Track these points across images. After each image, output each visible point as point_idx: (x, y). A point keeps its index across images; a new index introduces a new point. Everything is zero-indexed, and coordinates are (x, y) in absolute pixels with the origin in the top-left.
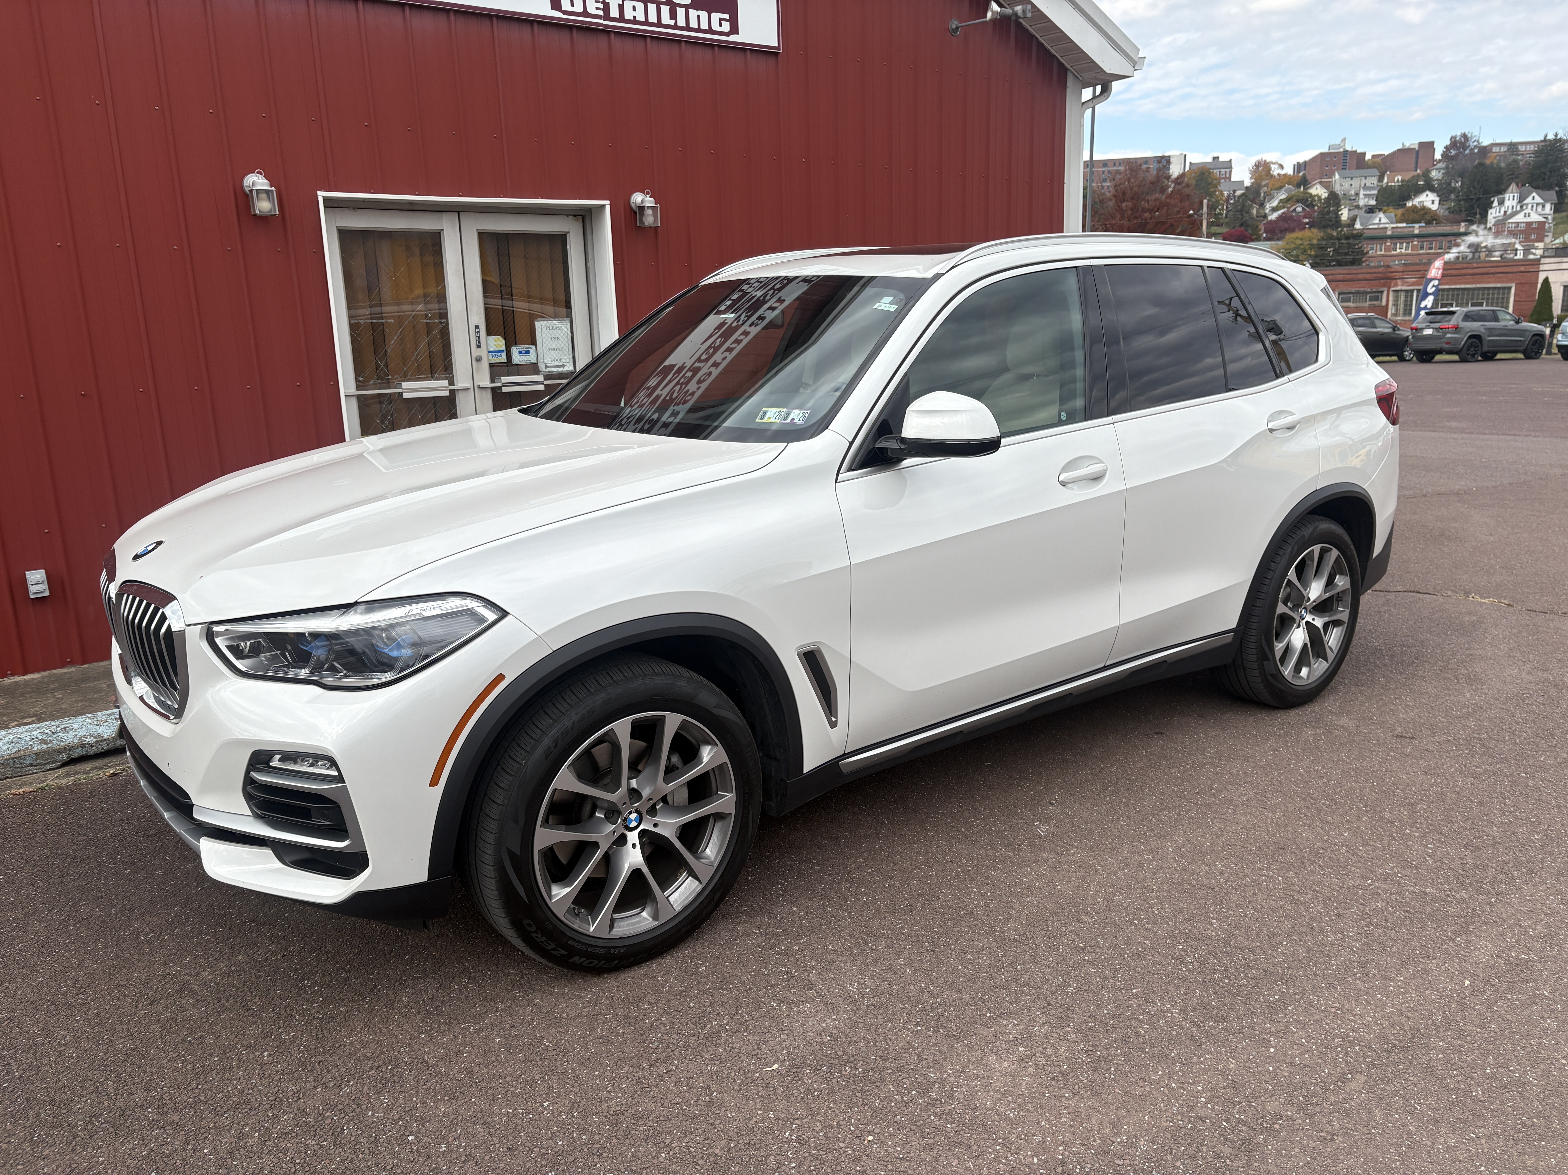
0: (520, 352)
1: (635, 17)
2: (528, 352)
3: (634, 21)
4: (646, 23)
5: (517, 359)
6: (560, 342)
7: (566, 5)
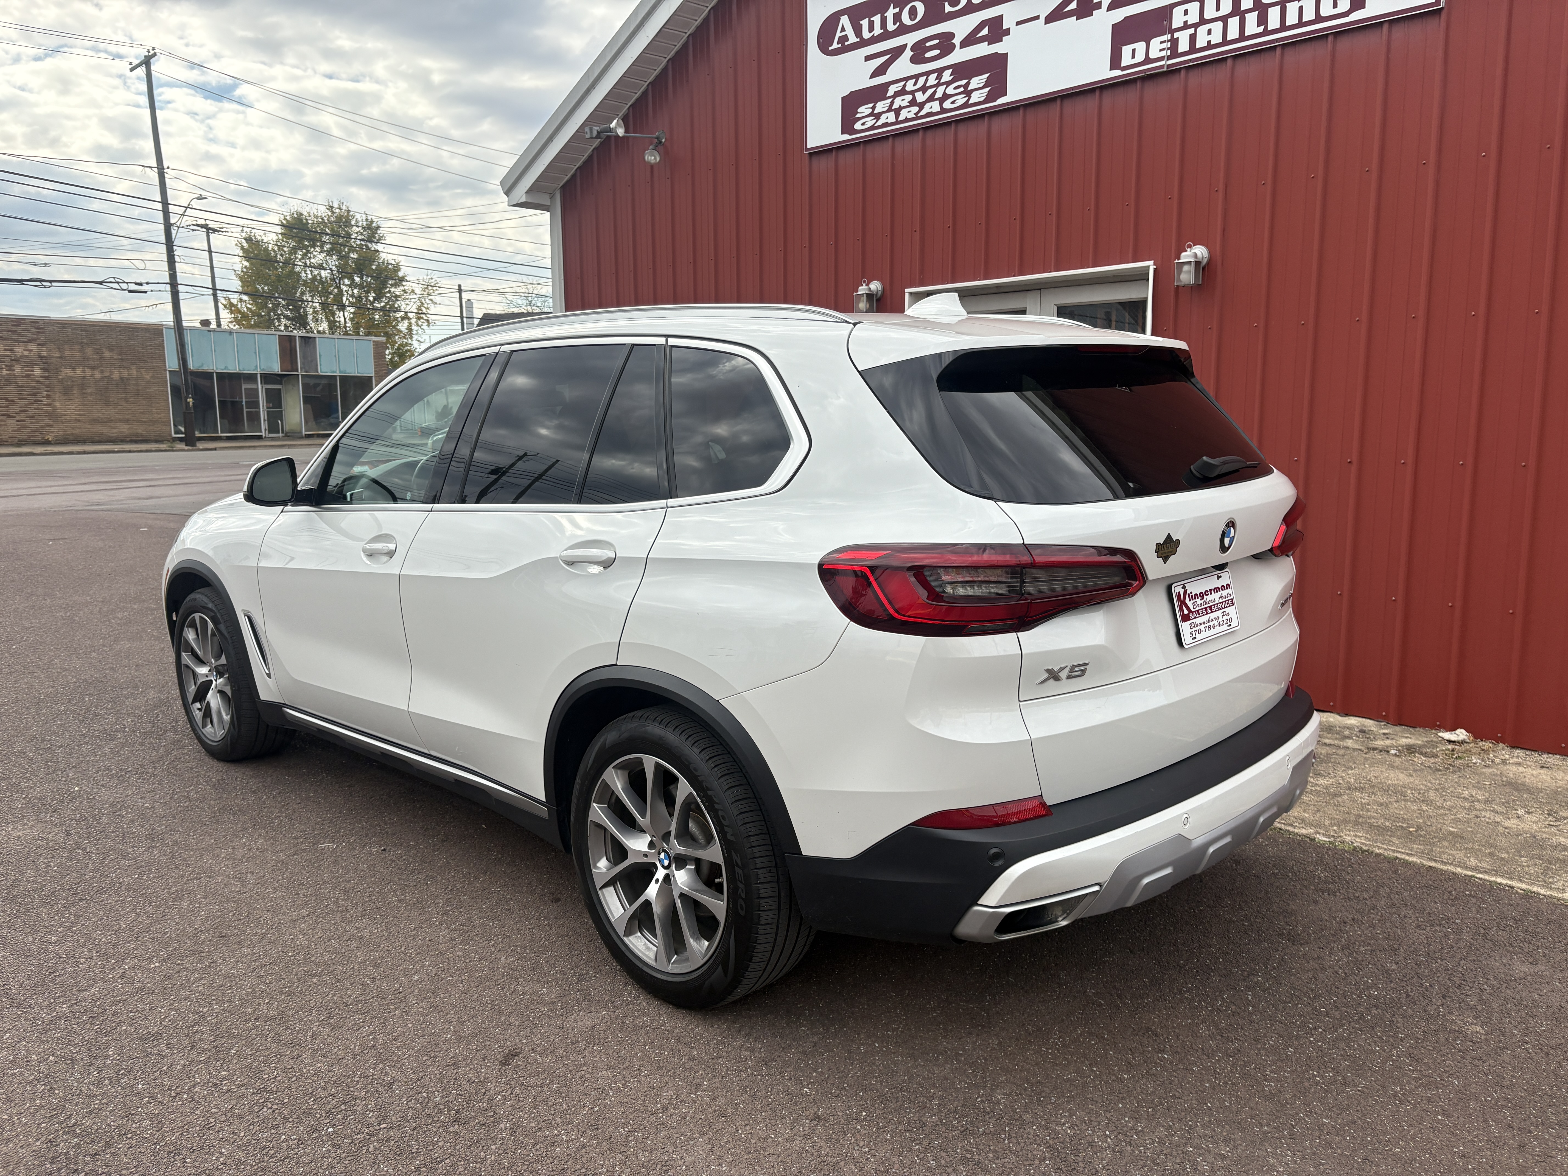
1: (1209, 42)
3: (1210, 46)
4: (1225, 42)
7: (1126, 60)
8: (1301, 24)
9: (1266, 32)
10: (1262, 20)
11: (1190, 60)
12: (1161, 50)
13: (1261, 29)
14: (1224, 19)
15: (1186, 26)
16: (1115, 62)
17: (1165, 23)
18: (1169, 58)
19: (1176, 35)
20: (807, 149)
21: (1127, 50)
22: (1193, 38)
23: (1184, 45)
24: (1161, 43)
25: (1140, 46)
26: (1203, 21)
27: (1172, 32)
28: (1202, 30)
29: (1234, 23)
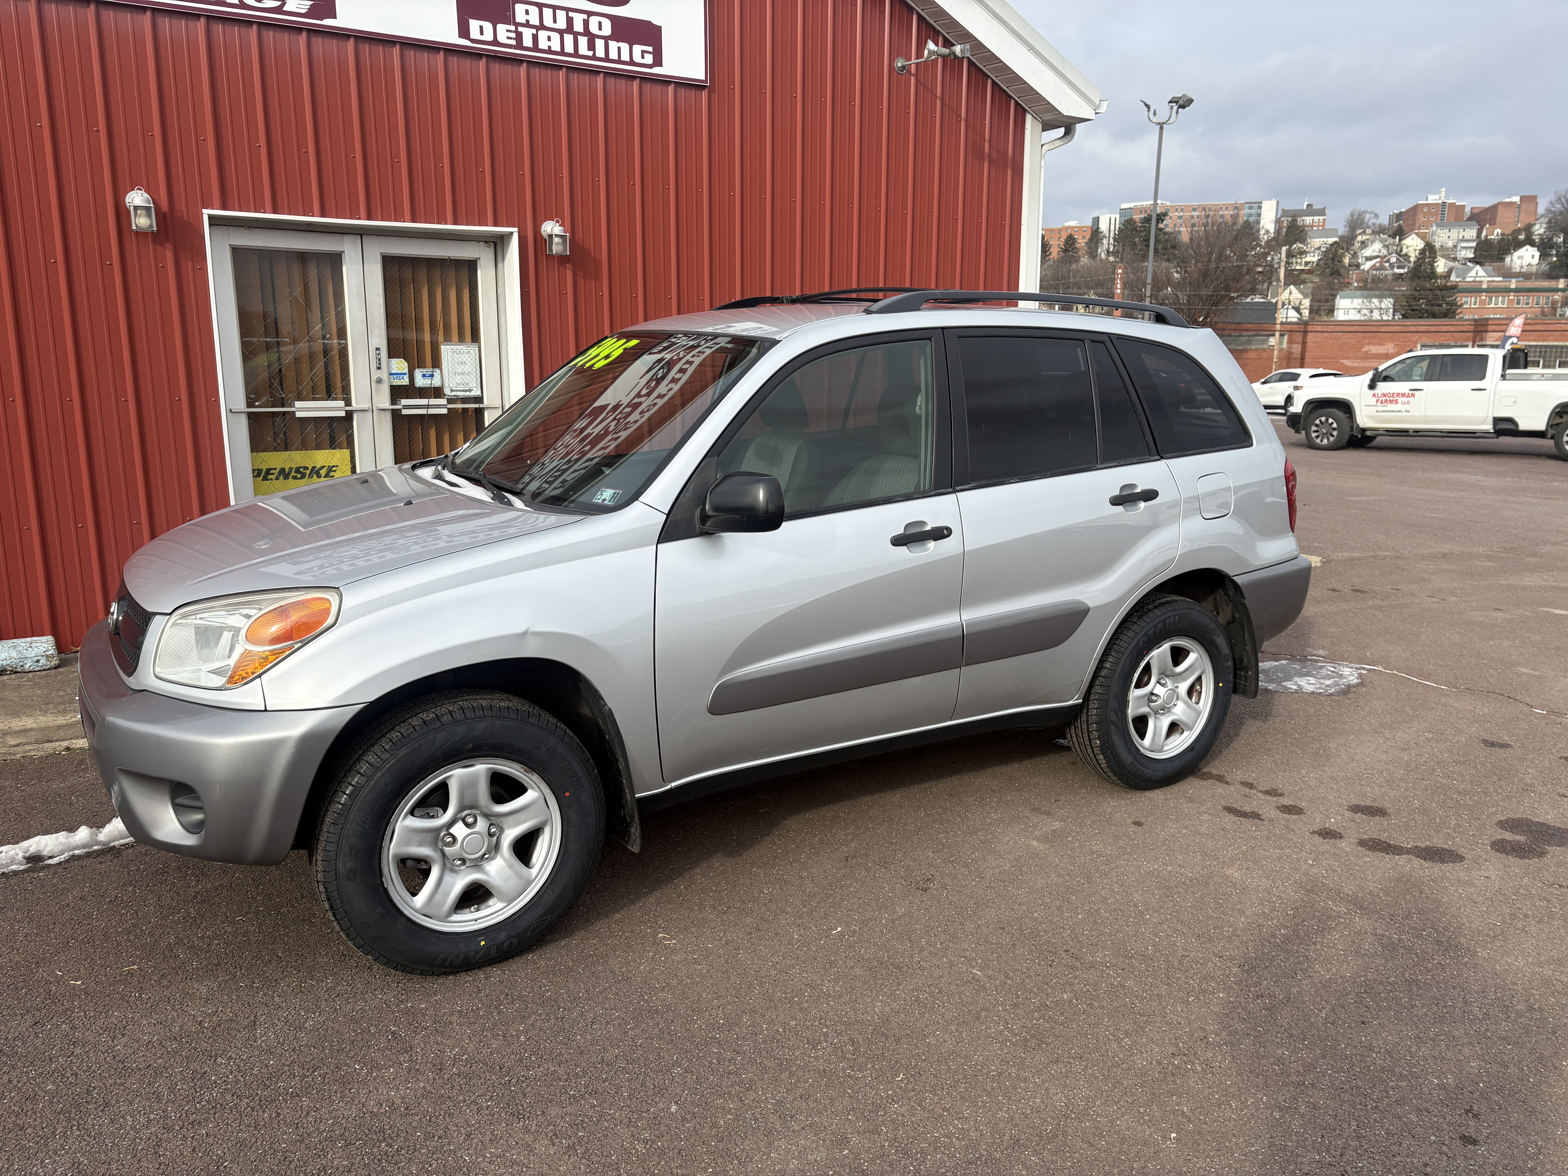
0: (424, 376)
1: (550, 47)
2: (432, 375)
3: (549, 51)
4: (562, 53)
5: (421, 382)
6: (467, 367)
7: (474, 33)
8: (619, 61)
9: (594, 58)
10: (591, 46)
11: (535, 57)
12: (508, 38)
13: (590, 53)
14: (561, 32)
15: (527, 25)
16: (464, 31)
17: (508, 13)
18: (515, 47)
19: (520, 29)
21: (474, 25)
22: (535, 38)
23: (528, 42)
24: (508, 31)
25: (488, 26)
26: (542, 27)
27: (517, 25)
28: (543, 35)
29: (569, 39)
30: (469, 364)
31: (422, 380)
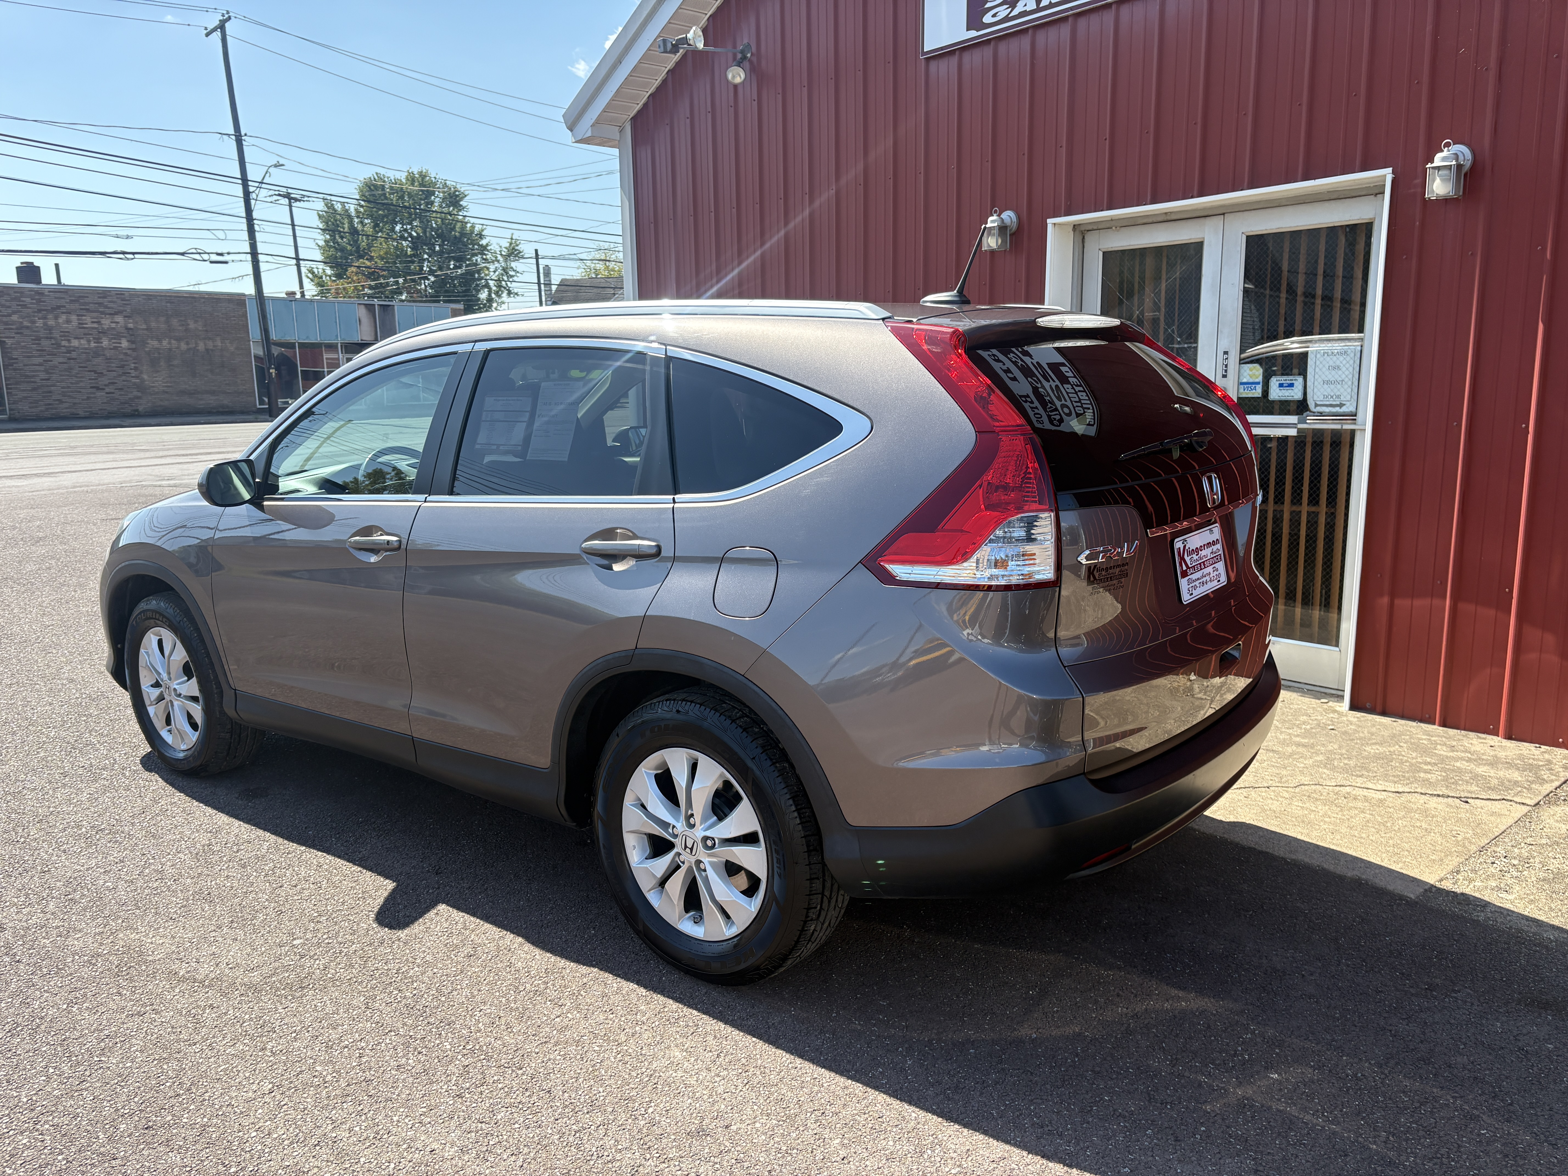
0: (1281, 385)
2: (1291, 385)
5: (1276, 393)
6: (1340, 372)
20: (924, 53)
30: (1344, 369)
31: (1278, 390)
